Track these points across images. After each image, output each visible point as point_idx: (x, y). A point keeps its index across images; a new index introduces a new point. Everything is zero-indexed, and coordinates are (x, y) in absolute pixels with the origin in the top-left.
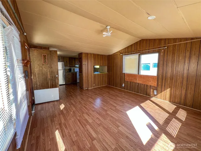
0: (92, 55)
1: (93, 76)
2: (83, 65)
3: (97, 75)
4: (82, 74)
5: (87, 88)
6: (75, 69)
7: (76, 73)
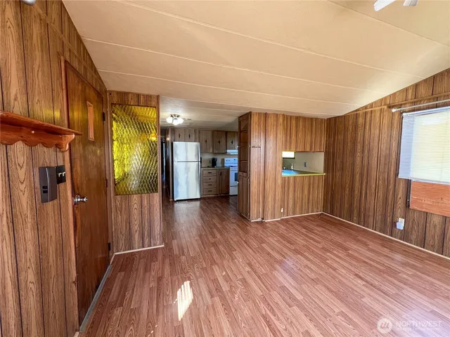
0: (281, 120)
1: (279, 182)
2: (252, 149)
3: (291, 181)
4: (248, 177)
5: (259, 220)
6: (226, 159)
7: (228, 170)
